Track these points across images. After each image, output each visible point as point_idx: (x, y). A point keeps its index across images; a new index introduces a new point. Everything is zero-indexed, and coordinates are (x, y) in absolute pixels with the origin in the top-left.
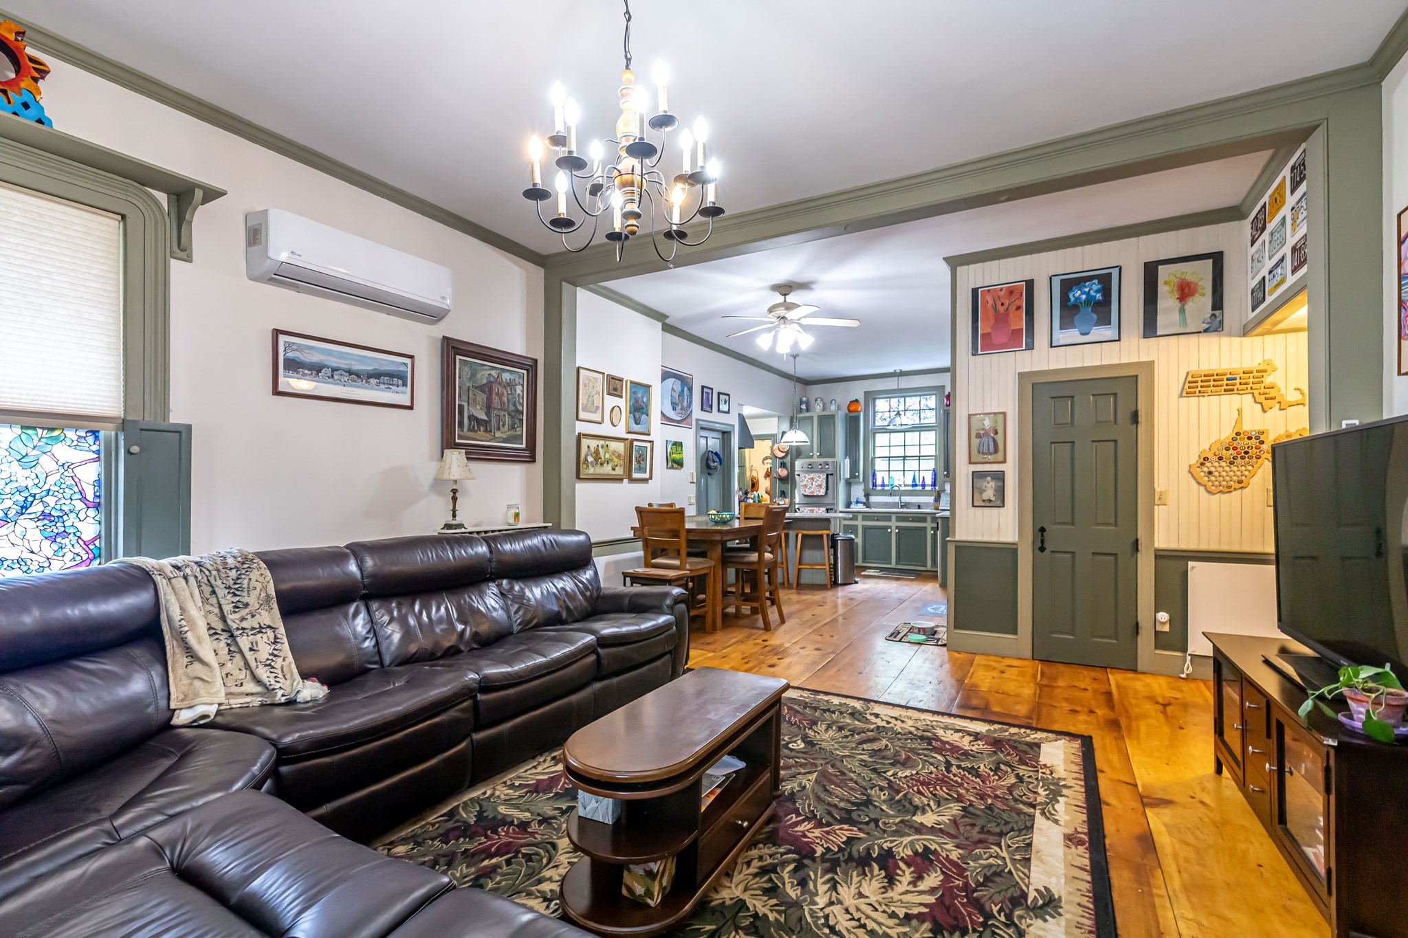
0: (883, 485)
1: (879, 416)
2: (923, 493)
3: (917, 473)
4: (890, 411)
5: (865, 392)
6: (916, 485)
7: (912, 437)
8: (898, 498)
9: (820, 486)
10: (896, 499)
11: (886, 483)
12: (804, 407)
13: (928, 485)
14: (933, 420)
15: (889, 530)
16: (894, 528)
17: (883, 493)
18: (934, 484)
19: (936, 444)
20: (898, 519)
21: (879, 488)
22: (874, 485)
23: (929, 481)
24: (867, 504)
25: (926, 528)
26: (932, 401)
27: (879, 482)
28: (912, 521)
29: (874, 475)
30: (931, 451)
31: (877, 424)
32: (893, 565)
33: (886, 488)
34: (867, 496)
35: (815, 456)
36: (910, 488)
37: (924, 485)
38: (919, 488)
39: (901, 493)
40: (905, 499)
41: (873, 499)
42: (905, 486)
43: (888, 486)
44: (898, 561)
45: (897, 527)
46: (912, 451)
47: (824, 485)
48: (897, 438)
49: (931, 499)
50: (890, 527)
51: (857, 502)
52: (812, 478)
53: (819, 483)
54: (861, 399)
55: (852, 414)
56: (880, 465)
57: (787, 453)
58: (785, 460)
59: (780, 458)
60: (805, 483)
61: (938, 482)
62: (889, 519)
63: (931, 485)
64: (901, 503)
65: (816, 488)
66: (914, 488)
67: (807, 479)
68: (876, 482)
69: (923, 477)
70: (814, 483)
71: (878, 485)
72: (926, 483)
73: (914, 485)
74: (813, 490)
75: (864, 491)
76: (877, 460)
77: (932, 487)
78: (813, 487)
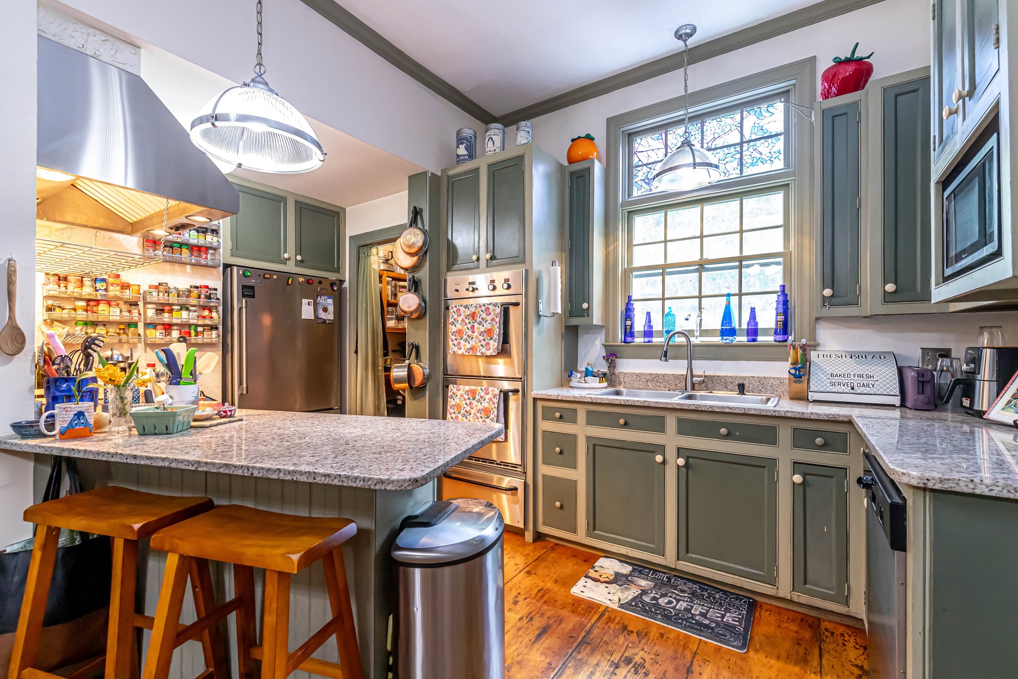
0: (648, 333)
1: (640, 173)
2: (754, 353)
3: (734, 301)
5: (609, 120)
6: (732, 332)
7: (722, 213)
8: (685, 363)
9: (489, 332)
10: (677, 367)
11: (657, 326)
12: (462, 150)
13: (766, 332)
14: (779, 164)
15: (659, 458)
16: (671, 453)
17: (648, 351)
18: (784, 328)
19: (786, 226)
20: (685, 428)
21: (639, 340)
22: (629, 333)
23: (768, 319)
24: (610, 378)
25: (773, 462)
26: (774, 116)
27: (639, 325)
28: (728, 436)
29: (628, 313)
30: (774, 242)
31: (636, 193)
32: (669, 558)
33: (656, 340)
34: (612, 355)
35: (483, 263)
36: (717, 339)
37: (753, 332)
38: (742, 339)
39: (691, 353)
40: (703, 368)
42: (704, 333)
43: (660, 334)
44: (685, 548)
45: (680, 451)
47: (497, 331)
48: (684, 218)
49: (781, 370)
50: (661, 449)
51: (588, 373)
52: (473, 315)
53: (487, 326)
54: (600, 134)
55: (576, 167)
56: (640, 287)
58: (418, 274)
60: (459, 326)
61: (795, 324)
62: (658, 425)
63: (776, 333)
64: (692, 376)
65: (481, 338)
66: (728, 339)
67: (462, 317)
68: (632, 326)
69: (753, 310)
70: (476, 325)
71: (636, 334)
72: (760, 326)
73: (728, 331)
74: (474, 344)
75: (605, 346)
76: (637, 276)
77: (780, 337)
78: (475, 335)
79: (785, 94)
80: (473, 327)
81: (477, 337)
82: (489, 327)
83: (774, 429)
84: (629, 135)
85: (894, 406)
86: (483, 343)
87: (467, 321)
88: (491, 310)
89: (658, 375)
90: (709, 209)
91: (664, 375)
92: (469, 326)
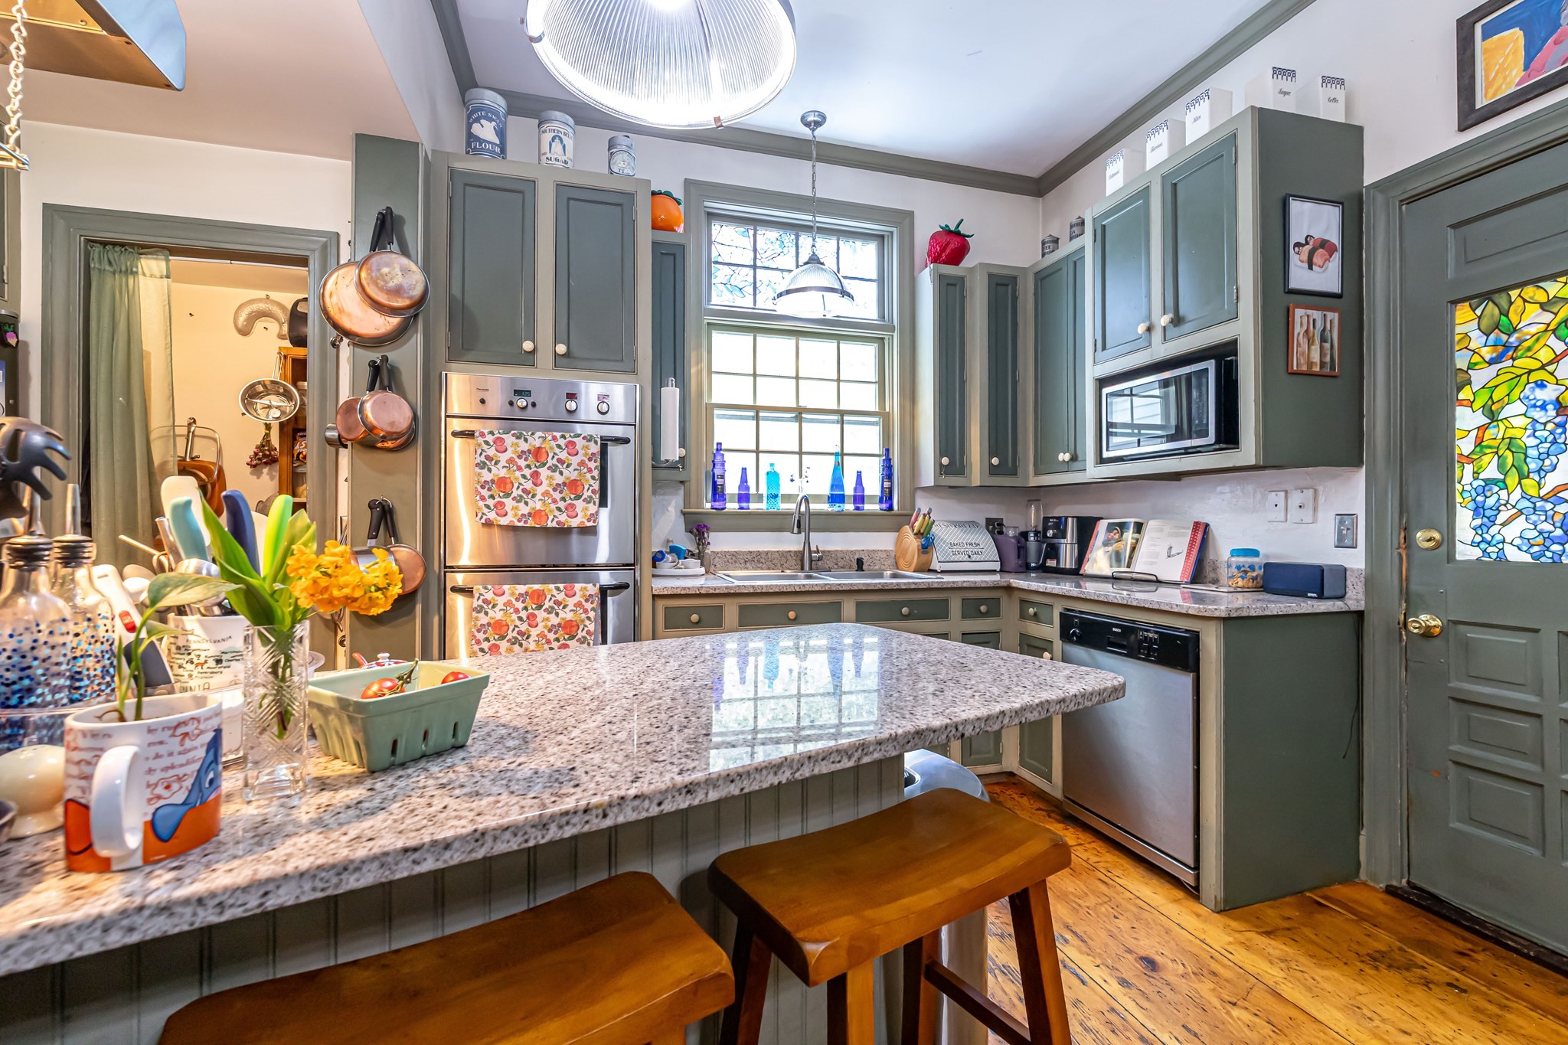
0: (744, 498)
1: (720, 274)
2: (860, 522)
3: (839, 461)
4: (754, 267)
5: (687, 181)
6: (841, 498)
7: (818, 354)
9: (573, 486)
10: (791, 542)
11: (753, 489)
13: (872, 499)
14: (873, 314)
18: (887, 496)
19: (881, 383)
21: (733, 506)
22: (718, 493)
23: (873, 486)
26: (861, 258)
27: (732, 487)
31: (715, 299)
33: (753, 506)
34: (698, 528)
35: (545, 358)
36: (825, 507)
37: (859, 499)
38: (849, 507)
39: (804, 522)
40: (818, 541)
41: (720, 542)
43: (760, 498)
46: (818, 396)
47: (591, 484)
48: (776, 351)
52: (537, 453)
53: (571, 474)
56: (729, 432)
57: (413, 313)
58: (396, 355)
59: (360, 341)
60: (500, 472)
61: (898, 492)
63: (881, 501)
64: (810, 552)
65: (557, 496)
66: (836, 508)
67: (509, 454)
68: (723, 486)
69: (859, 475)
70: (544, 472)
71: (727, 498)
72: (866, 494)
73: (836, 498)
74: (539, 506)
75: (684, 514)
76: (719, 417)
77: (884, 506)
78: (540, 490)
79: (880, 238)
80: (536, 475)
81: (546, 494)
82: (574, 475)
83: (945, 602)
84: (709, 214)
85: (995, 571)
86: (562, 504)
87: (522, 463)
88: (578, 447)
89: (759, 553)
90: (805, 344)
91: (767, 553)
92: (527, 472)
